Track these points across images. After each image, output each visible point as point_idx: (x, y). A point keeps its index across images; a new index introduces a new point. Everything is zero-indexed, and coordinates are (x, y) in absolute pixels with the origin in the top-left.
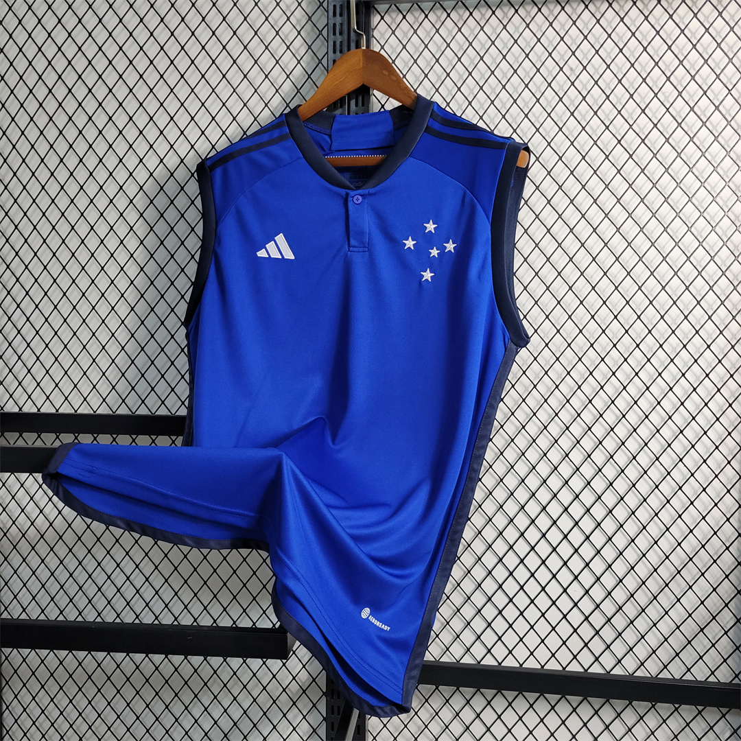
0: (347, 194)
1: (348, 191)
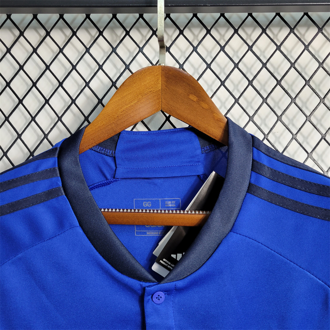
0: (144, 289)
1: (144, 284)
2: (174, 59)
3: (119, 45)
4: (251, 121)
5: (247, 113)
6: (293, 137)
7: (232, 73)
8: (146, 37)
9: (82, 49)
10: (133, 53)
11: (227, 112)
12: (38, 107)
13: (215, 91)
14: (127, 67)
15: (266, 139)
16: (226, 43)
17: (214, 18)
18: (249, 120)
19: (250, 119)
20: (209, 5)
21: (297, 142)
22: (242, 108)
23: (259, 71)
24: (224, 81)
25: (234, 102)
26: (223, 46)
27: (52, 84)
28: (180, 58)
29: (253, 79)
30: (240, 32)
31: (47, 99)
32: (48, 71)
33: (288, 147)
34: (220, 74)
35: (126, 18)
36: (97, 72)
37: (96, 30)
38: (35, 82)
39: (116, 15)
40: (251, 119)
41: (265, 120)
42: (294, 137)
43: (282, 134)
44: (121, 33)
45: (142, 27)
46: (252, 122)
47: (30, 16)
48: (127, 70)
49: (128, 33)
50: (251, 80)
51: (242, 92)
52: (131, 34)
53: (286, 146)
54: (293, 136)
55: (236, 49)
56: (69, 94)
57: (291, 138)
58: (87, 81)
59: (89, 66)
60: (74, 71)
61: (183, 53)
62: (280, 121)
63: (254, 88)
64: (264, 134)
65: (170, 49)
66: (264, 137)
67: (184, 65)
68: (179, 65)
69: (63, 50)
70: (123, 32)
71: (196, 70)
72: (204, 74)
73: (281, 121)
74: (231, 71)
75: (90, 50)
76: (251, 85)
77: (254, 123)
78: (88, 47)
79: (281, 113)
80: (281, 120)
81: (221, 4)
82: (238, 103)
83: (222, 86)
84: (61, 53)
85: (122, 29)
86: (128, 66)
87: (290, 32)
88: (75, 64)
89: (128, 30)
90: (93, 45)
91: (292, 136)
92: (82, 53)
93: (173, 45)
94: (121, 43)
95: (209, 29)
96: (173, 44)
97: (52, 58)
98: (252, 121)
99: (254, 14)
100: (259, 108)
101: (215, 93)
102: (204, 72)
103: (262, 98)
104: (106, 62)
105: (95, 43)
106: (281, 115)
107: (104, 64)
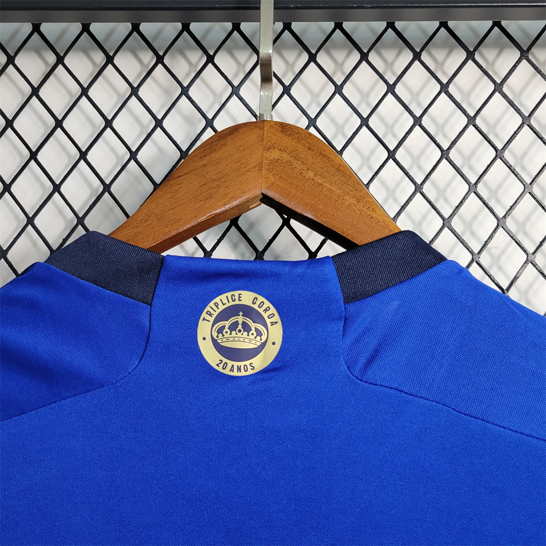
2: (298, 107)
3: (194, 82)
4: (446, 228)
5: (438, 213)
6: (527, 259)
7: (409, 134)
8: (244, 65)
9: (125, 89)
10: (221, 96)
11: (401, 209)
12: (41, 198)
13: (377, 169)
14: (209, 123)
15: (476, 262)
16: (397, 78)
17: (373, 31)
18: (442, 225)
19: (444, 224)
20: (369, 6)
21: (537, 268)
22: (430, 202)
23: (461, 132)
24: (394, 150)
25: (413, 190)
26: (391, 84)
27: (68, 154)
28: (309, 105)
29: (450, 147)
30: (424, 57)
31: (58, 183)
32: (59, 130)
33: (518, 277)
34: (385, 135)
35: (207, 32)
36: (153, 133)
37: (151, 54)
38: (34, 150)
39: (189, 25)
40: (446, 223)
41: (471, 223)
42: (530, 259)
43: (503, 252)
44: (197, 57)
45: (238, 48)
46: (449, 229)
47: (27, 28)
48: (209, 128)
49: (210, 59)
50: (445, 149)
51: (428, 172)
52: (217, 60)
53: (515, 277)
54: (528, 257)
55: (416, 89)
56: (98, 174)
57: (524, 262)
58: (134, 150)
59: (137, 119)
60: (109, 129)
61: (315, 96)
62: (502, 227)
63: (451, 165)
64: (471, 252)
65: (290, 89)
66: (473, 259)
67: (317, 120)
68: (308, 119)
69: (88, 91)
70: (201, 58)
71: (340, 128)
72: (355, 136)
73: (504, 229)
74: (408, 131)
75: (138, 91)
76: (446, 159)
77: (452, 231)
78: (135, 86)
79: (505, 213)
80: (504, 227)
81: (391, 5)
82: (420, 192)
83: (391, 159)
84: (84, 96)
85: (201, 52)
86: (210, 121)
87: (520, 58)
88: (110, 118)
89: (212, 54)
90: (145, 81)
91: (526, 256)
92: (124, 95)
93: (297, 83)
94: (198, 77)
95: (365, 51)
96: (297, 80)
97: (68, 105)
98: (448, 227)
99: (451, 24)
100: (461, 203)
101: (377, 173)
102: (357, 134)
103: (468, 184)
104: (169, 113)
105: (148, 77)
106: (504, 217)
107: (165, 118)
